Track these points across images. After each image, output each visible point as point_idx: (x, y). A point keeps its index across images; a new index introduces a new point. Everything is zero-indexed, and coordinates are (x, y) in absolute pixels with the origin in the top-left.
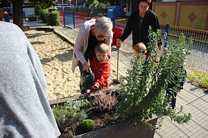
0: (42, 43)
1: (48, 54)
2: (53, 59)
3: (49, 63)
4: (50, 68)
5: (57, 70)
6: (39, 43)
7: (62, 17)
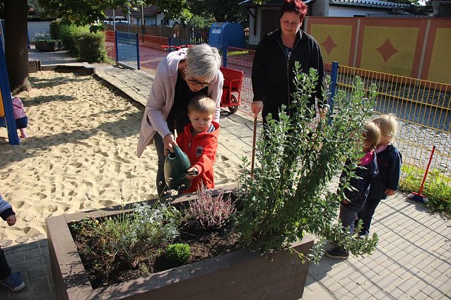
0: (70, 98)
1: (84, 122)
2: (94, 132)
3: (86, 141)
4: (90, 151)
5: (105, 155)
6: (63, 98)
7: (113, 44)
